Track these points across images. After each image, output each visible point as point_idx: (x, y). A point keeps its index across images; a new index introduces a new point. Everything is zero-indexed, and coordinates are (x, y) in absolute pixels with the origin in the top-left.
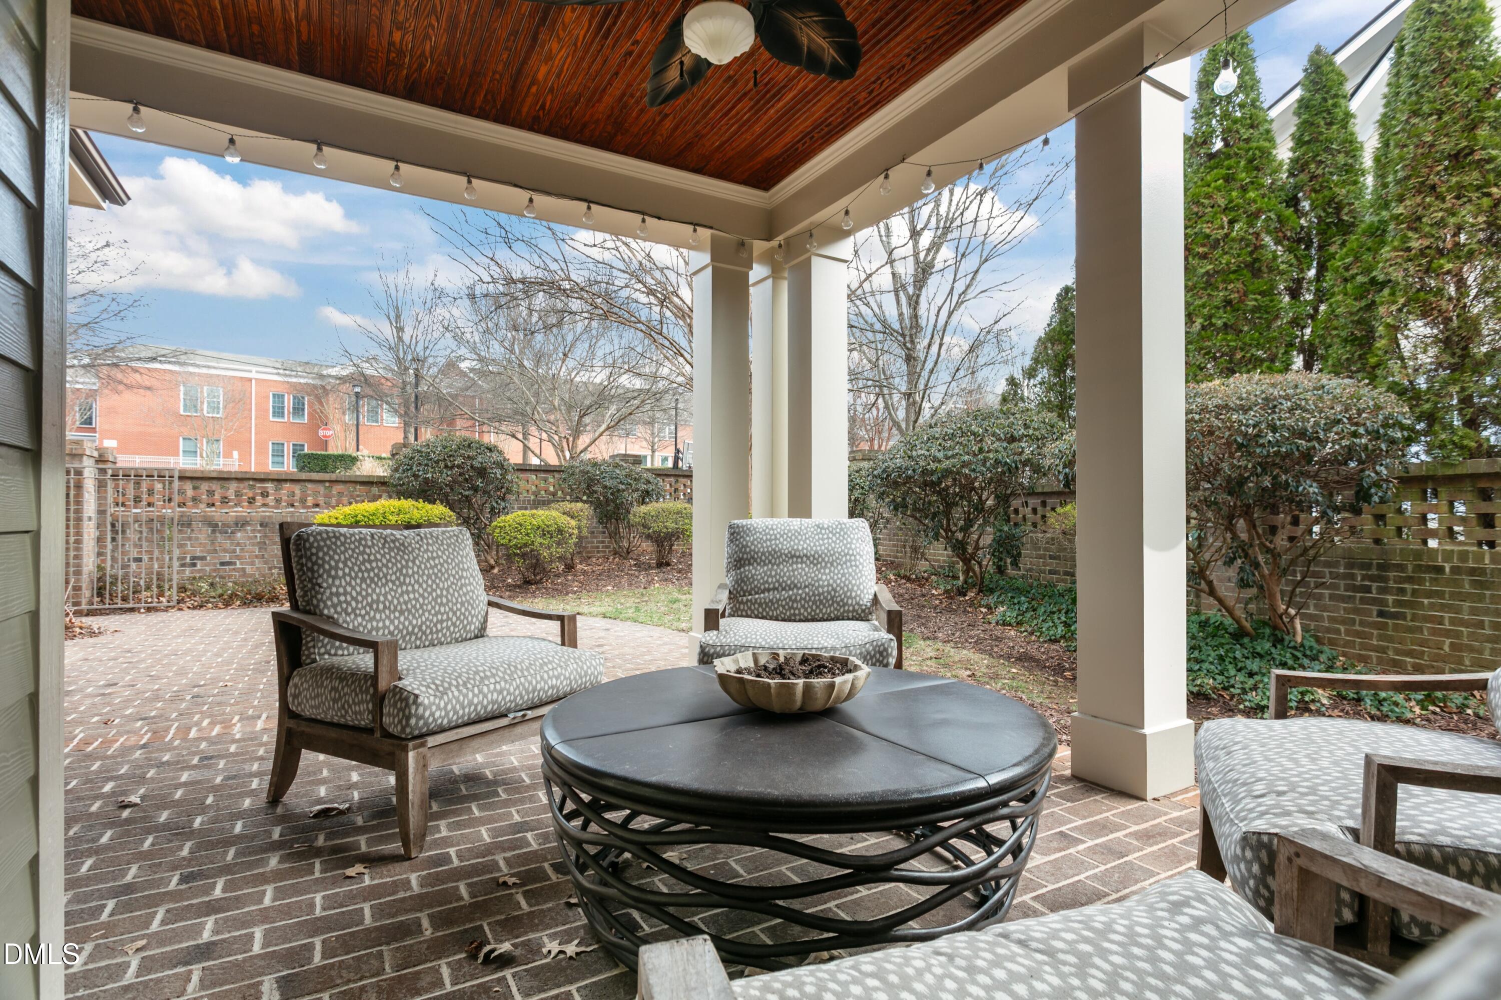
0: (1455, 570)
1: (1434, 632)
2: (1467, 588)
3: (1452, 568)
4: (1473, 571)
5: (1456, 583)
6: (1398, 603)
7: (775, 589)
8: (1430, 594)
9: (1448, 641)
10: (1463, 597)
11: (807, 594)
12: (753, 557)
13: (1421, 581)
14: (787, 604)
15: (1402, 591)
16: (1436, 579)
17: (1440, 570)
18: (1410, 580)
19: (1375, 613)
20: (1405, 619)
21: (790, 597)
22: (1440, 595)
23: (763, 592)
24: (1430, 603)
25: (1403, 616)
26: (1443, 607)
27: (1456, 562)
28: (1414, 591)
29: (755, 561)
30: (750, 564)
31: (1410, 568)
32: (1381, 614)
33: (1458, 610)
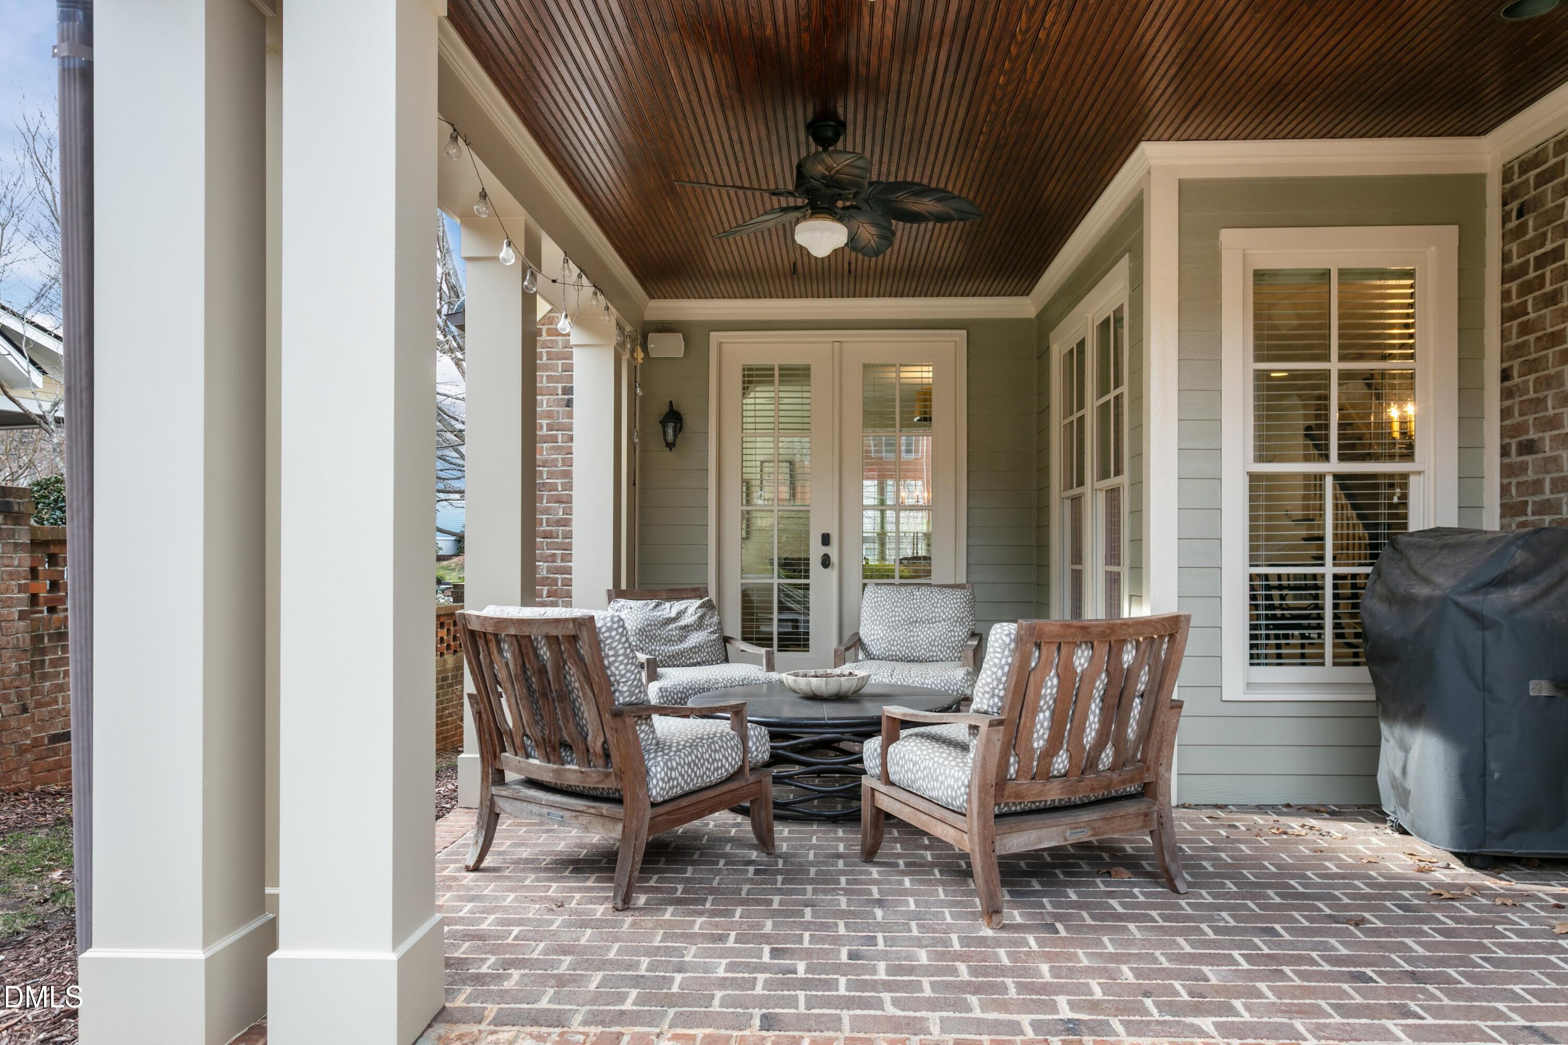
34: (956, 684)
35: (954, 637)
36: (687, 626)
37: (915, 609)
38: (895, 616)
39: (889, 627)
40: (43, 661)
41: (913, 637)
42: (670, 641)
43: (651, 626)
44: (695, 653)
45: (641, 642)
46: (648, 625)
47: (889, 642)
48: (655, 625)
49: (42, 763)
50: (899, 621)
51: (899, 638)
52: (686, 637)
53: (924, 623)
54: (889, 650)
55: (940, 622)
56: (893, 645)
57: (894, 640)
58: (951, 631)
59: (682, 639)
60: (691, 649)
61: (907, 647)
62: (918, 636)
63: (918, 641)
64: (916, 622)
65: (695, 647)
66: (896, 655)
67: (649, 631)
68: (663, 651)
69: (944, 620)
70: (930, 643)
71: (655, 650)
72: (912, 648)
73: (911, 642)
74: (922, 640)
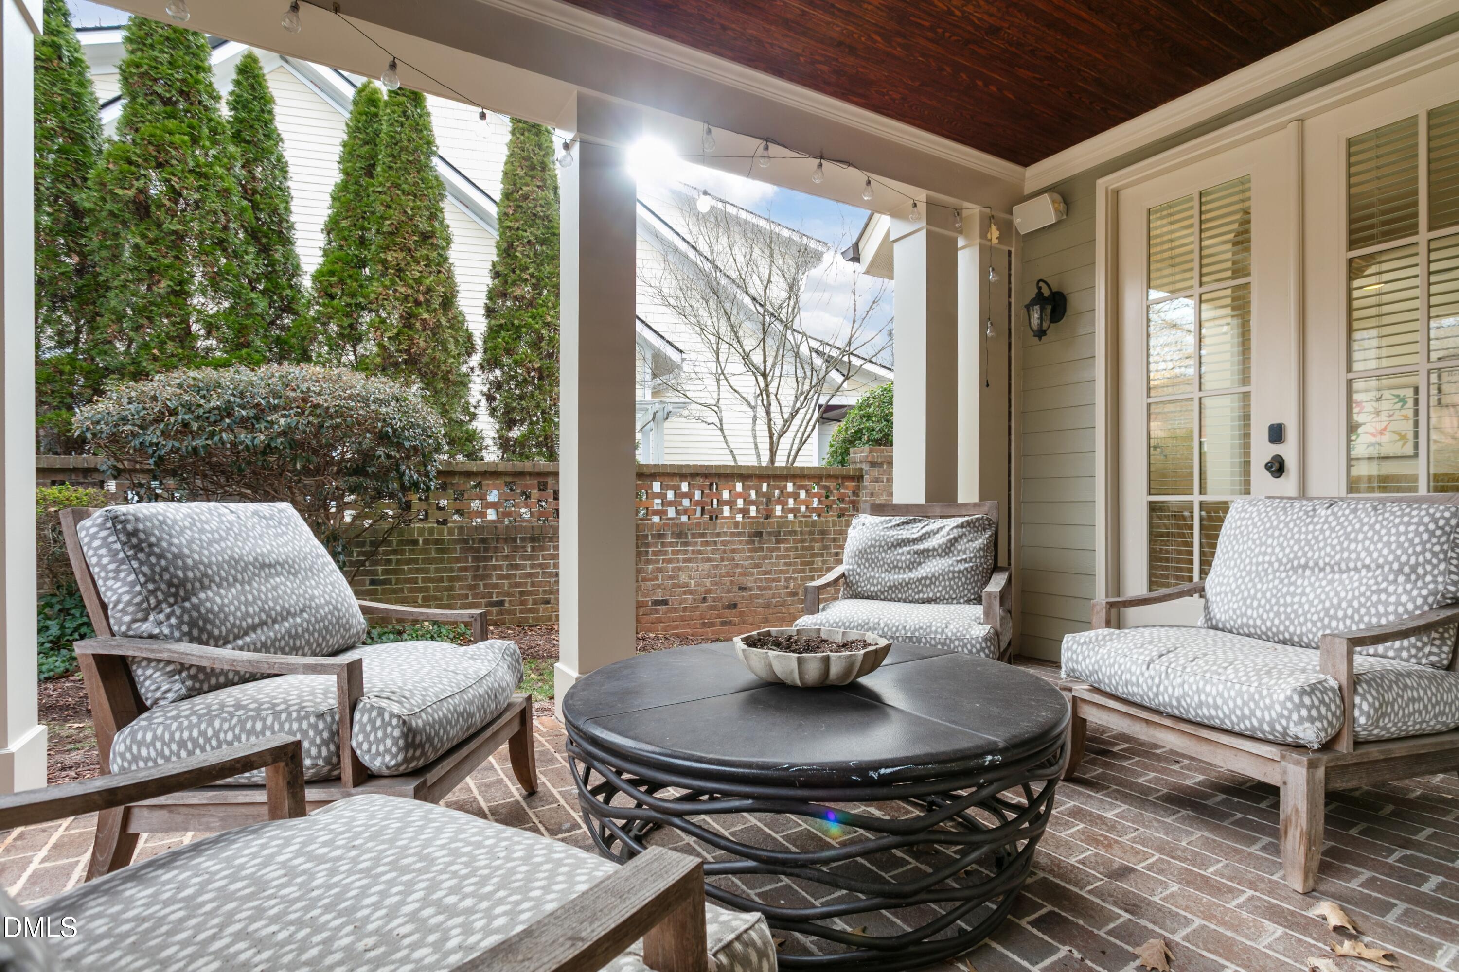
0: (426, 542)
1: (412, 590)
2: (434, 555)
3: (424, 540)
4: (437, 542)
5: (426, 551)
6: (386, 572)
7: (263, 623)
8: (409, 562)
9: (420, 595)
10: (430, 561)
11: (309, 622)
12: (205, 575)
13: (402, 552)
14: (287, 644)
15: (389, 562)
16: (413, 550)
17: (415, 542)
18: (395, 552)
19: (368, 582)
20: (391, 584)
21: (288, 632)
22: (415, 561)
23: (246, 634)
24: (409, 569)
25: (389, 582)
26: (418, 571)
27: (427, 536)
28: (398, 560)
29: (212, 581)
30: (203, 588)
31: (395, 543)
32: (373, 582)
33: (427, 571)
34: (1269, 708)
35: (1386, 604)
36: (928, 550)
37: (1308, 542)
38: (1265, 554)
39: (1249, 573)
40: (647, 552)
41: (1294, 595)
42: (895, 567)
43: (875, 547)
44: (925, 585)
45: (859, 566)
46: (872, 545)
47: (1244, 599)
48: (880, 546)
49: (647, 617)
50: (1271, 563)
51: (1264, 594)
52: (920, 564)
53: (1322, 570)
54: (1243, 615)
55: (1356, 569)
56: (1251, 606)
57: (1254, 598)
58: (1379, 591)
59: (911, 566)
60: (920, 580)
61: (1278, 614)
62: (1303, 594)
63: (1301, 605)
64: (1305, 567)
65: (926, 578)
66: (1255, 627)
67: (871, 553)
68: (883, 579)
69: (1368, 567)
70: (1327, 611)
71: (874, 577)
72: (1288, 617)
73: (1286, 605)
74: (1311, 603)
